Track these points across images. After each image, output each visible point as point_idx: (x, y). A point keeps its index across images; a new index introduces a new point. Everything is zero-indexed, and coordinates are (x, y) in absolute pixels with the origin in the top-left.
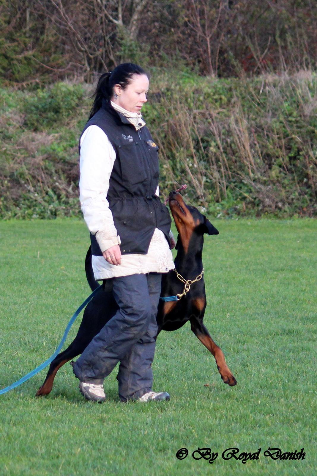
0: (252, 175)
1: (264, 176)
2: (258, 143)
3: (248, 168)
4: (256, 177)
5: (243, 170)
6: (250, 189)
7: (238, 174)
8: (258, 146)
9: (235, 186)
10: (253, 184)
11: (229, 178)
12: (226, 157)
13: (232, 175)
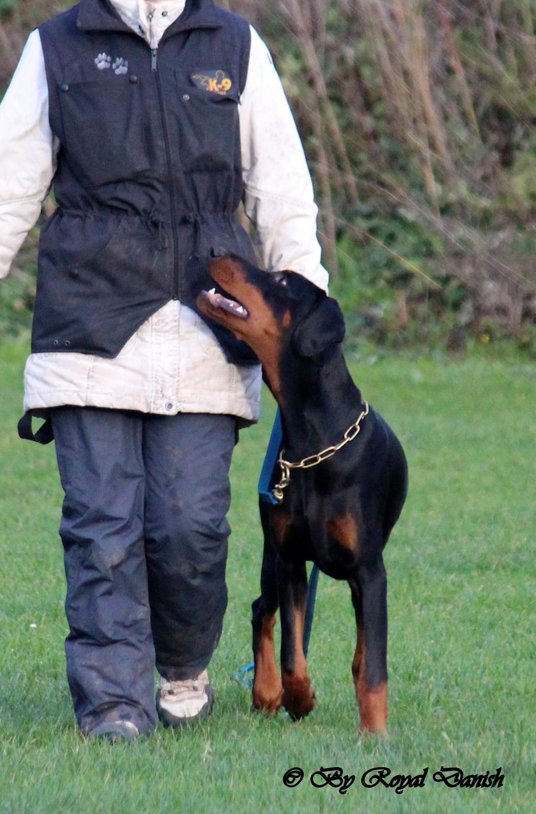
0: (434, 188)
1: (481, 194)
2: (465, 64)
3: (423, 161)
4: (452, 197)
5: (403, 169)
6: (428, 244)
7: (382, 184)
8: (461, 75)
9: (373, 231)
10: (439, 222)
11: (349, 200)
12: (339, 117)
13: (358, 186)
